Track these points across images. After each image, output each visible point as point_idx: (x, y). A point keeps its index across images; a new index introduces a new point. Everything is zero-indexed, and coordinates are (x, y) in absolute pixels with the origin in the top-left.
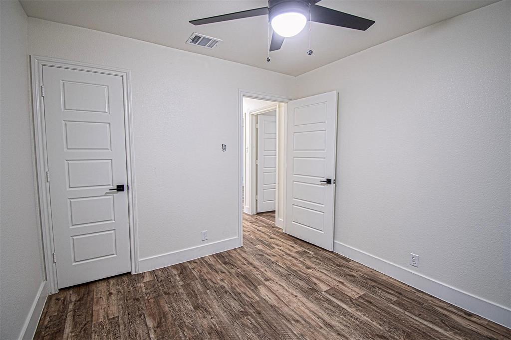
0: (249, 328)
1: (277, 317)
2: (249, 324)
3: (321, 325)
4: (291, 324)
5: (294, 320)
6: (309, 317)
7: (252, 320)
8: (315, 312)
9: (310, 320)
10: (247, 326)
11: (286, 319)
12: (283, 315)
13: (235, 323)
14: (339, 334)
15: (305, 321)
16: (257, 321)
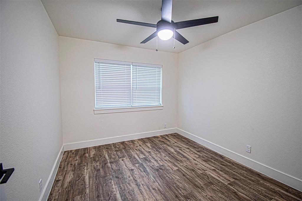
0: (182, 188)
1: (165, 193)
2: (182, 190)
3: (142, 186)
4: (158, 188)
5: (156, 190)
6: (146, 190)
7: (181, 192)
8: (140, 193)
9: (146, 189)
10: (183, 189)
11: (160, 191)
12: (161, 193)
13: (191, 192)
14: (136, 181)
15: (149, 189)
16: (178, 191)
